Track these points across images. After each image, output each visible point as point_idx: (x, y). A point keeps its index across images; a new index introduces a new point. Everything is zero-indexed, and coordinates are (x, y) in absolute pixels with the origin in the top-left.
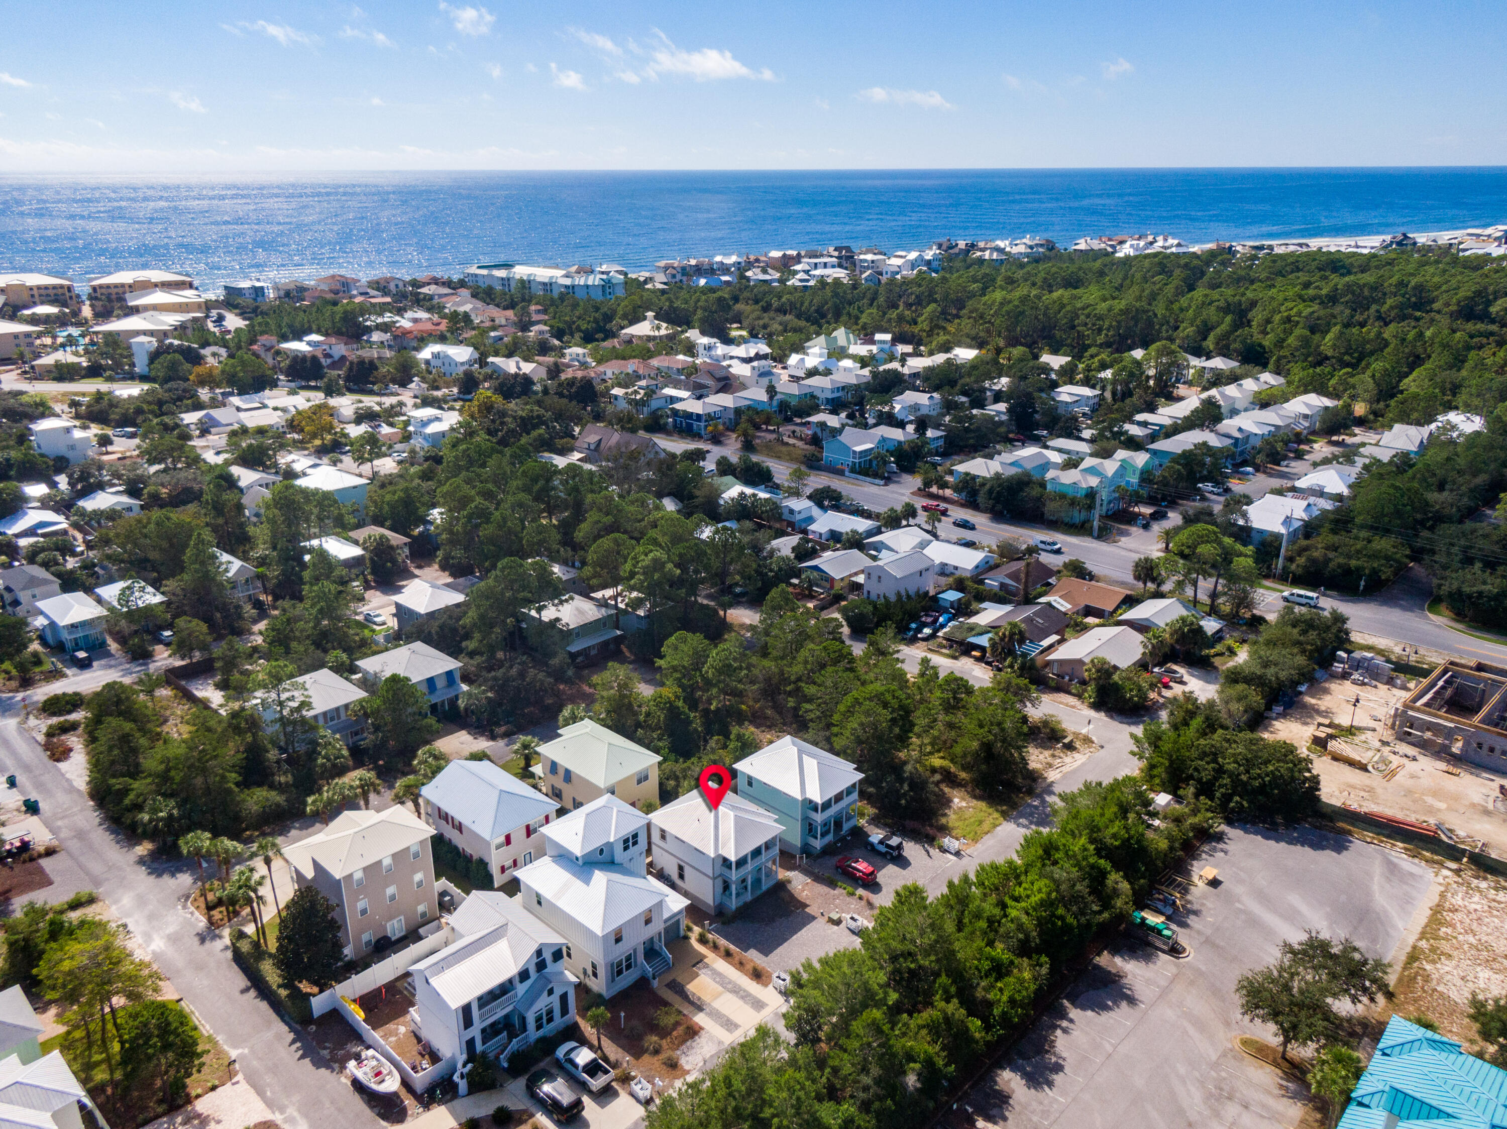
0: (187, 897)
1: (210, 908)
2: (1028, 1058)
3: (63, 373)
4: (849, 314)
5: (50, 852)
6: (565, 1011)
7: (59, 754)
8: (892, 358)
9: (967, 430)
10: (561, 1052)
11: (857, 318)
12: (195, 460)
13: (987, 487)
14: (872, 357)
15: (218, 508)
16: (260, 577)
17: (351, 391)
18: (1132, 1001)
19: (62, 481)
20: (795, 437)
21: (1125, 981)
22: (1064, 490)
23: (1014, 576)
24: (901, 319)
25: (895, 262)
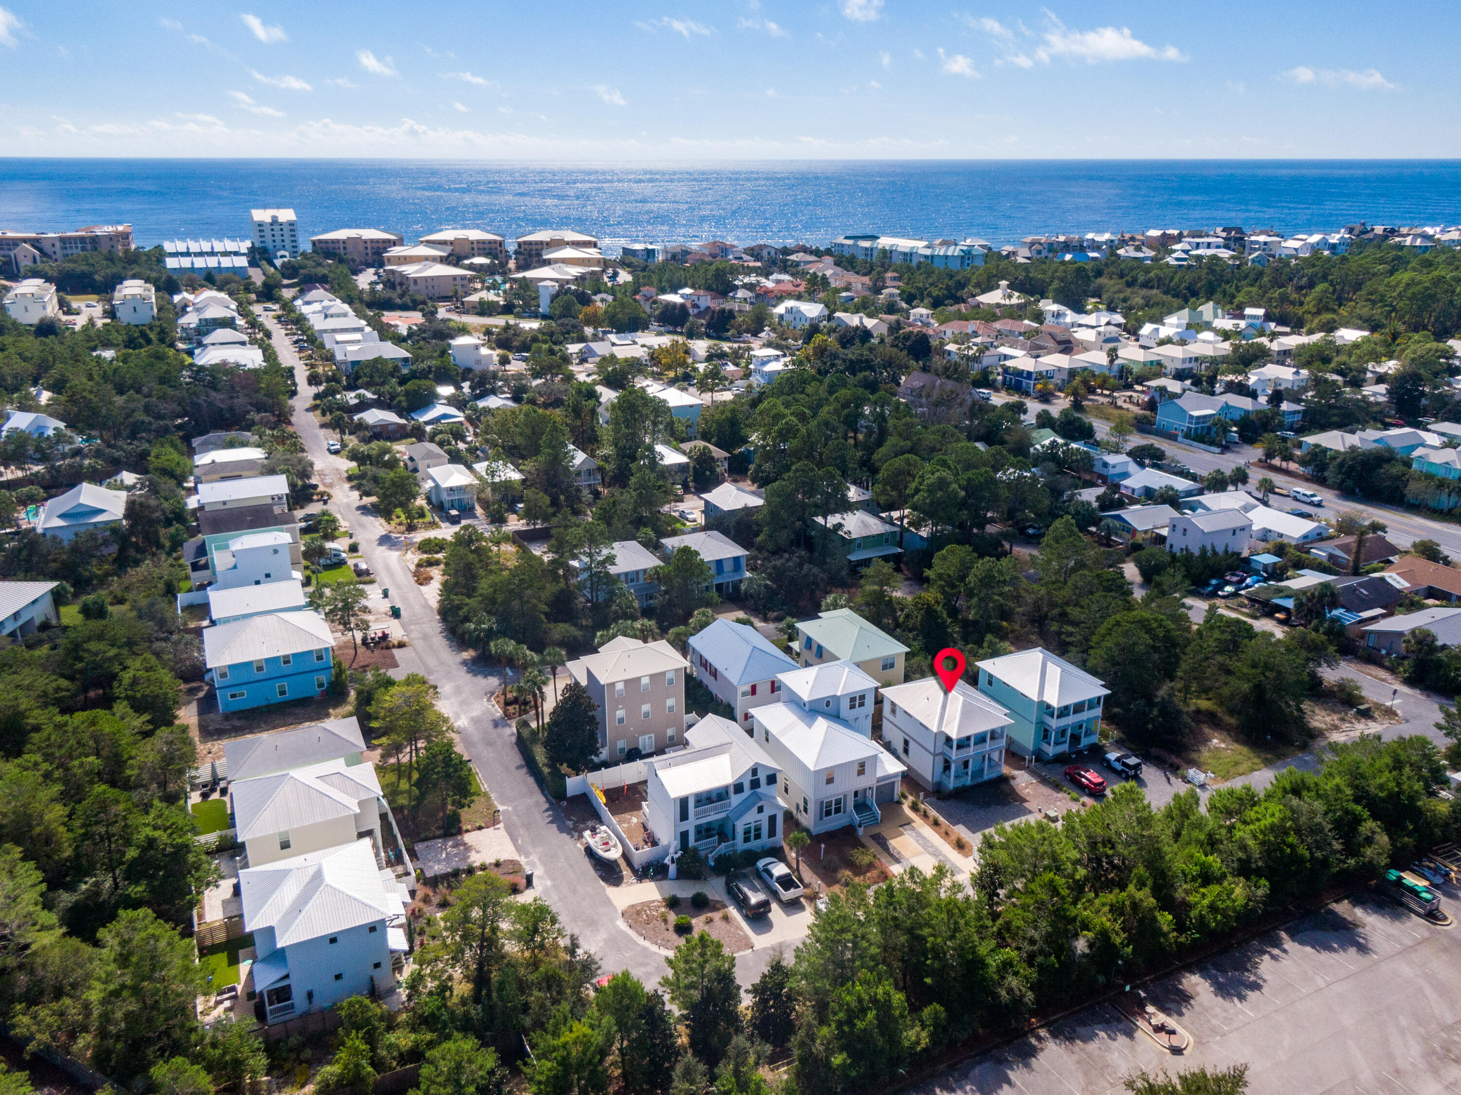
0: (492, 694)
1: (507, 703)
2: (1224, 971)
3: (485, 309)
4: (1224, 292)
5: (401, 645)
6: (772, 833)
7: (422, 579)
8: (1262, 334)
9: (1331, 407)
10: (761, 864)
11: (1233, 297)
12: (569, 377)
13: (1339, 460)
14: (1238, 333)
15: (577, 411)
16: (600, 469)
17: (709, 337)
18: (1363, 949)
19: (466, 385)
20: (1131, 402)
21: (1360, 930)
22: (1432, 470)
23: (1345, 548)
24: (1284, 299)
25: (1291, 244)
